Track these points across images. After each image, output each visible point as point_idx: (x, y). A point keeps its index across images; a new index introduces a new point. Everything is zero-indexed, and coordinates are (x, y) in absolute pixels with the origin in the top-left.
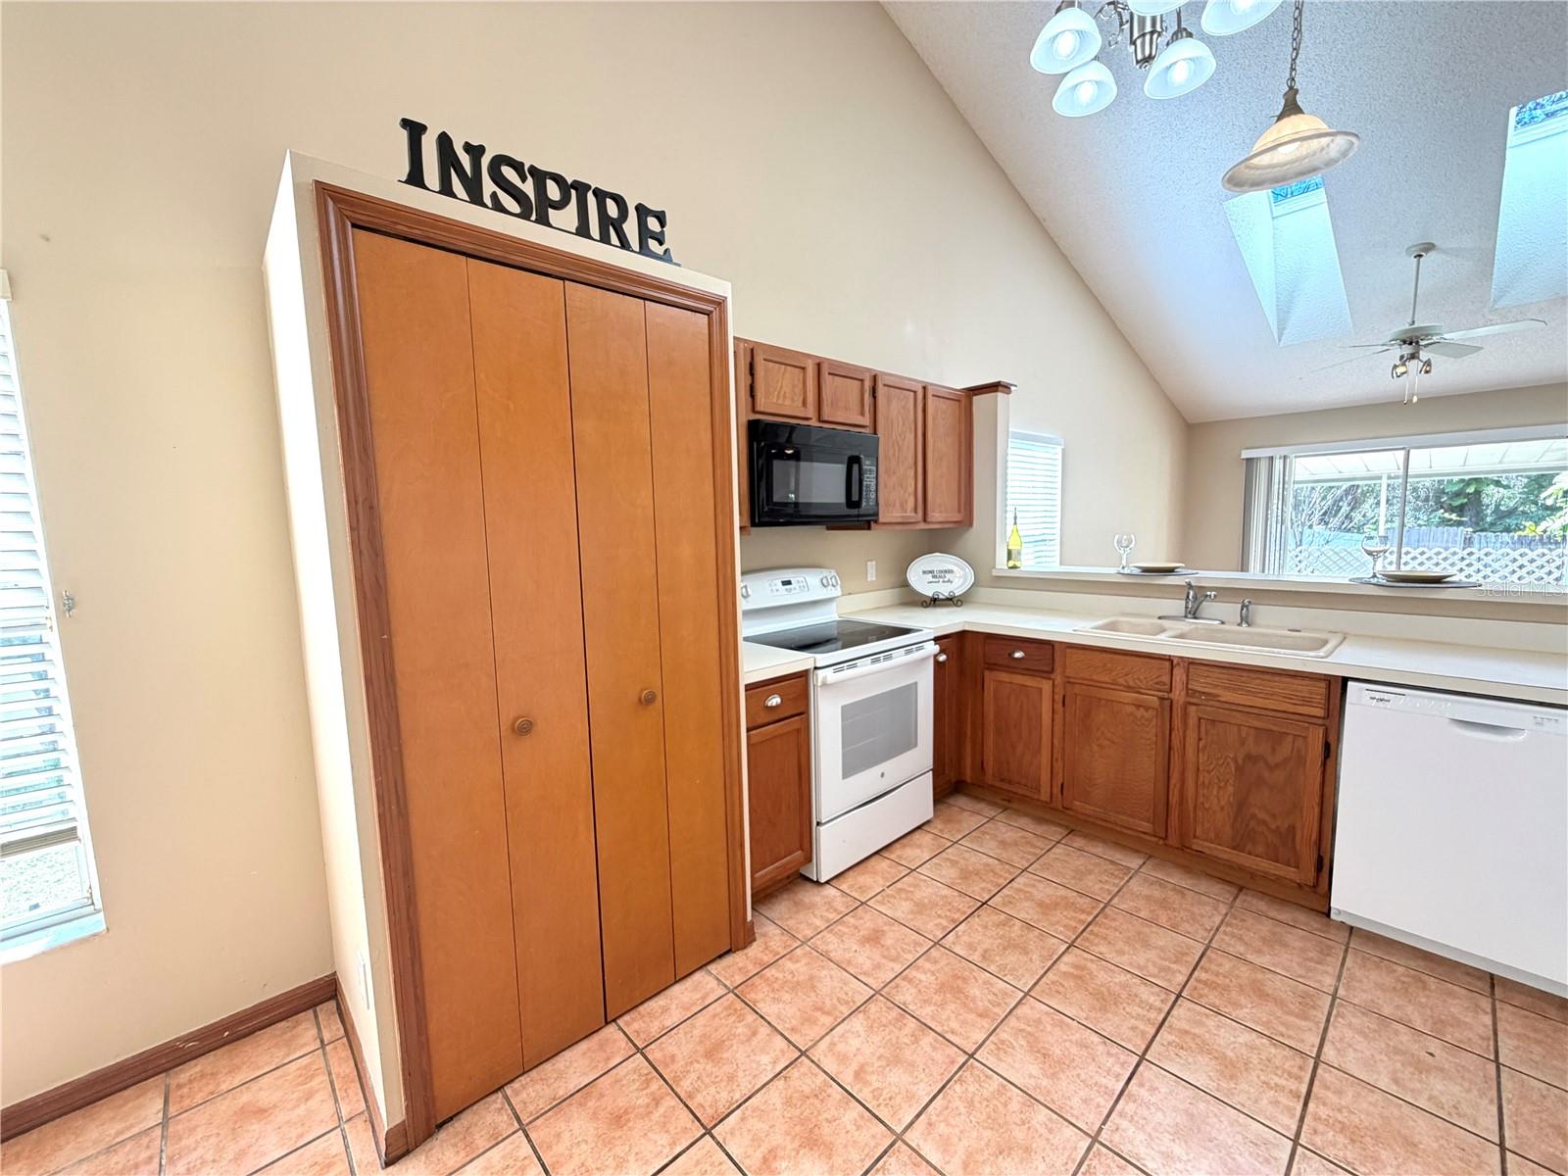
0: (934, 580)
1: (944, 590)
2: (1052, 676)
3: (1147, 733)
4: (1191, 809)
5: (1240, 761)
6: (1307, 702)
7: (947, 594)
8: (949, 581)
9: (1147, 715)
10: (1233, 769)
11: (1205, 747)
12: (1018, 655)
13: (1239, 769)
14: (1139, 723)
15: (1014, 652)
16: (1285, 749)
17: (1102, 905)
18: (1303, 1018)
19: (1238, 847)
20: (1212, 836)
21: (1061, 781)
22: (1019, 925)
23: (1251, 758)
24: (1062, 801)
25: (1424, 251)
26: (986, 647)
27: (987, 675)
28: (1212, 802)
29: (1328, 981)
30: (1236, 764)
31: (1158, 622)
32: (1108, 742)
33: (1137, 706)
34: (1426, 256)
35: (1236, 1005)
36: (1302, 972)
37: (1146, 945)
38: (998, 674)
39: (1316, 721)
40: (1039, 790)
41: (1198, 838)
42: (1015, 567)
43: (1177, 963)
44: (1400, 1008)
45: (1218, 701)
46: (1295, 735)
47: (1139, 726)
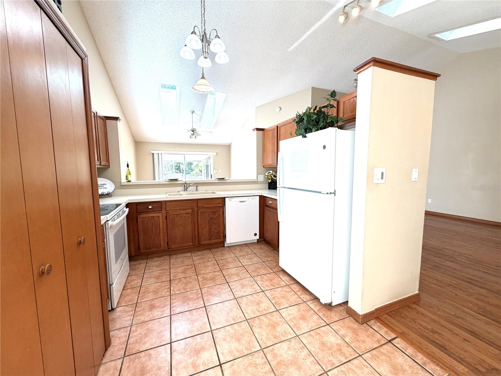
2: (161, 211)
3: (189, 220)
4: (200, 235)
5: (209, 220)
6: (219, 204)
7: (107, 193)
8: (105, 188)
9: (189, 215)
11: (202, 219)
12: (150, 207)
15: (148, 207)
16: (217, 215)
17: (193, 265)
18: (237, 262)
19: (210, 240)
20: (205, 239)
21: (167, 241)
22: (183, 279)
23: (211, 219)
24: (168, 247)
25: (193, 112)
26: (137, 207)
27: (138, 216)
28: (204, 231)
29: (234, 255)
30: (208, 221)
31: (178, 193)
32: (180, 226)
33: (186, 214)
34: (194, 114)
35: (228, 266)
36: (230, 256)
37: (208, 266)
38: (143, 215)
39: (221, 207)
40: (161, 247)
41: (202, 241)
42: (129, 181)
43: (215, 266)
44: (242, 253)
45: (204, 208)
46: (218, 211)
47: (187, 219)
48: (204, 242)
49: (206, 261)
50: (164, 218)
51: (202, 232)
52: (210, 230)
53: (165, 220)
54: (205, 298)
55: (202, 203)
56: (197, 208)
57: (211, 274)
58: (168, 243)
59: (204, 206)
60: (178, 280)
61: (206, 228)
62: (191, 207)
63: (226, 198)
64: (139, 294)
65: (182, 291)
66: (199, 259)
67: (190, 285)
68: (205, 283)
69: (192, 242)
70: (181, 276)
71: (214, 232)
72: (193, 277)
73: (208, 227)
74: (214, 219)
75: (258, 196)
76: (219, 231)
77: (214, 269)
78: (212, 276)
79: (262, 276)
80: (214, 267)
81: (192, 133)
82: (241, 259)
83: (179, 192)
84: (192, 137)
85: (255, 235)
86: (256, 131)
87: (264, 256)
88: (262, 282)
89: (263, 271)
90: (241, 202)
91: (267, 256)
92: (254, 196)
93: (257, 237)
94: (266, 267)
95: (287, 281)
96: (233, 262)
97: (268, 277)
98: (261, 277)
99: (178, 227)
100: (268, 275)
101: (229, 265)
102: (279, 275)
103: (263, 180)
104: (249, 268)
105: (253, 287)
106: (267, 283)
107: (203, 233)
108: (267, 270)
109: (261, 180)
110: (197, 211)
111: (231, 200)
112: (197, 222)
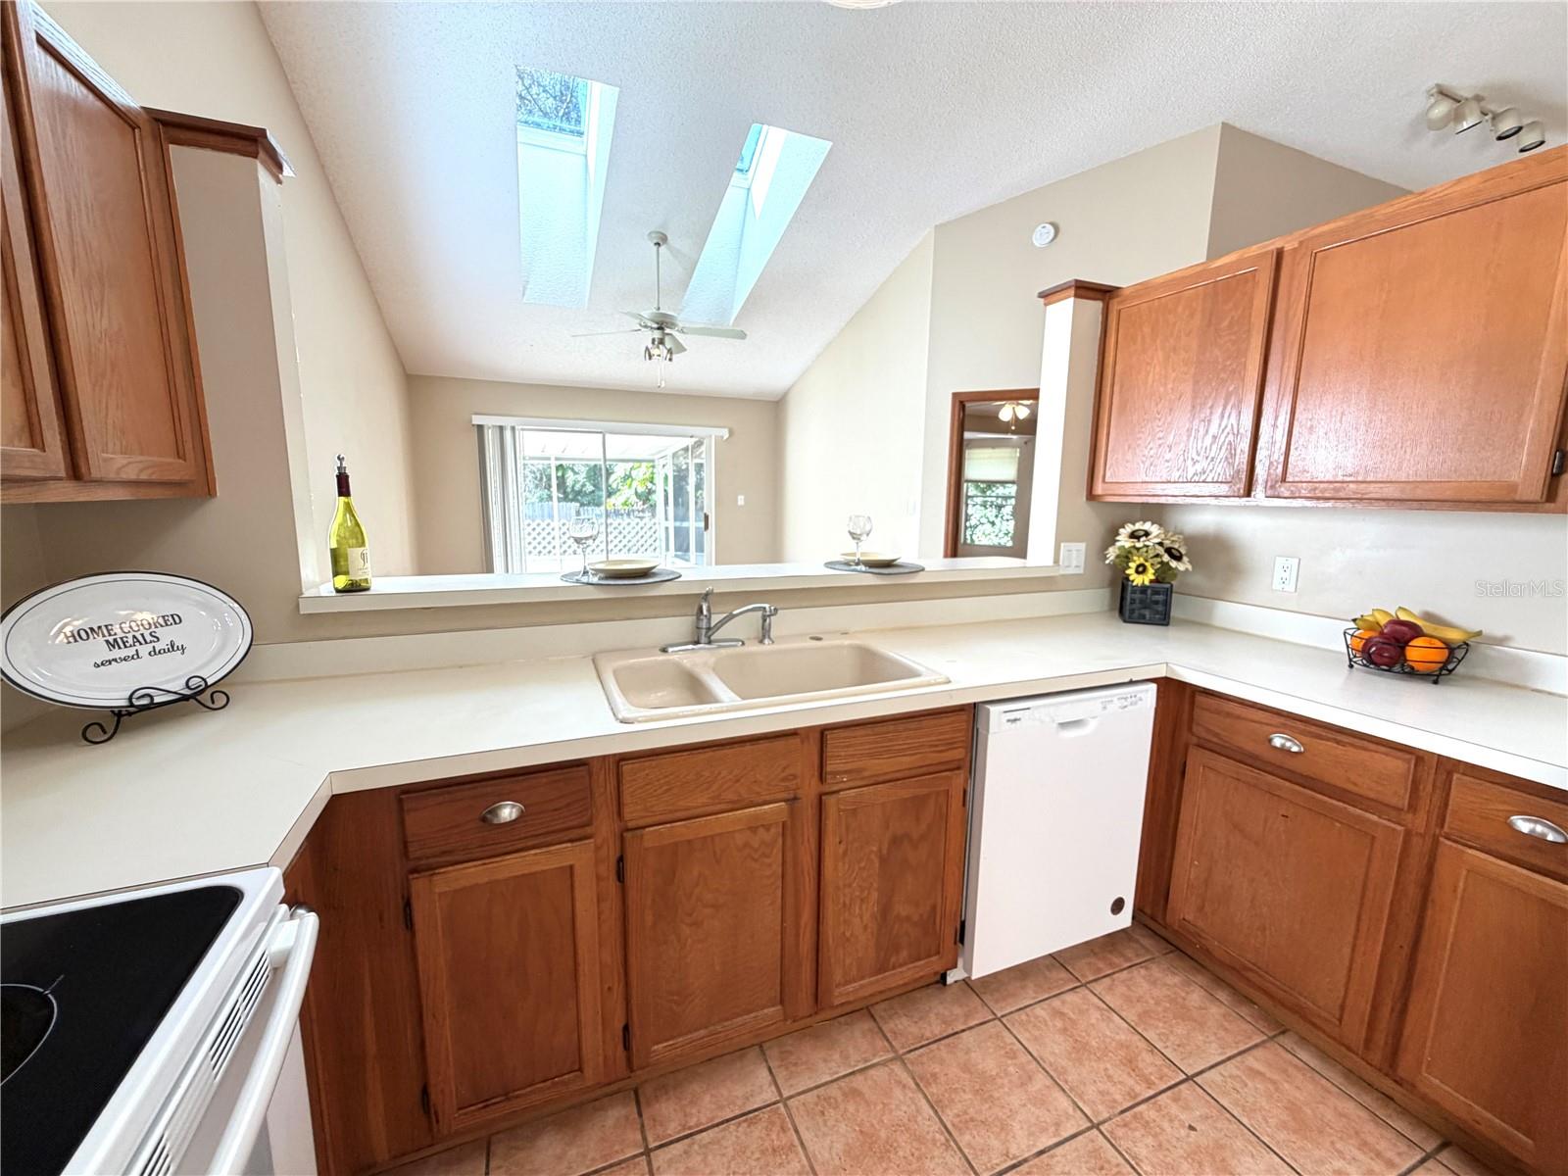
0: (117, 653)
1: (167, 676)
2: (589, 830)
3: (770, 865)
4: (830, 948)
5: (885, 852)
7: (178, 686)
8: (172, 647)
9: (767, 836)
10: (877, 865)
11: (845, 853)
12: (508, 812)
13: (883, 861)
14: (756, 856)
15: (494, 812)
16: (929, 817)
19: (882, 968)
20: (854, 972)
21: (623, 1023)
23: (896, 841)
24: (630, 1062)
25: (661, 241)
26: (409, 819)
27: (419, 885)
28: (855, 924)
30: (880, 858)
31: (662, 657)
32: (708, 911)
33: (753, 829)
34: (663, 249)
38: (454, 872)
39: (957, 765)
40: (580, 1070)
41: (838, 986)
42: (354, 588)
45: (863, 778)
46: (938, 793)
47: (756, 860)
48: (850, 988)
50: (608, 870)
52: (885, 910)
53: (612, 884)
55: (851, 751)
56: (822, 778)
58: (626, 1028)
59: (864, 770)
61: (862, 900)
62: (784, 780)
63: (994, 709)
69: (782, 1002)
71: (908, 919)
73: (875, 895)
74: (911, 840)
75: (1154, 687)
76: (934, 908)
81: (657, 334)
83: (664, 650)
84: (655, 352)
85: (1118, 906)
86: (1072, 299)
90: (1064, 725)
92: (1131, 683)
93: (1125, 919)
99: (698, 924)
103: (1081, 571)
107: (848, 934)
109: (1071, 571)
110: (816, 801)
111: (1015, 720)
112: (813, 873)
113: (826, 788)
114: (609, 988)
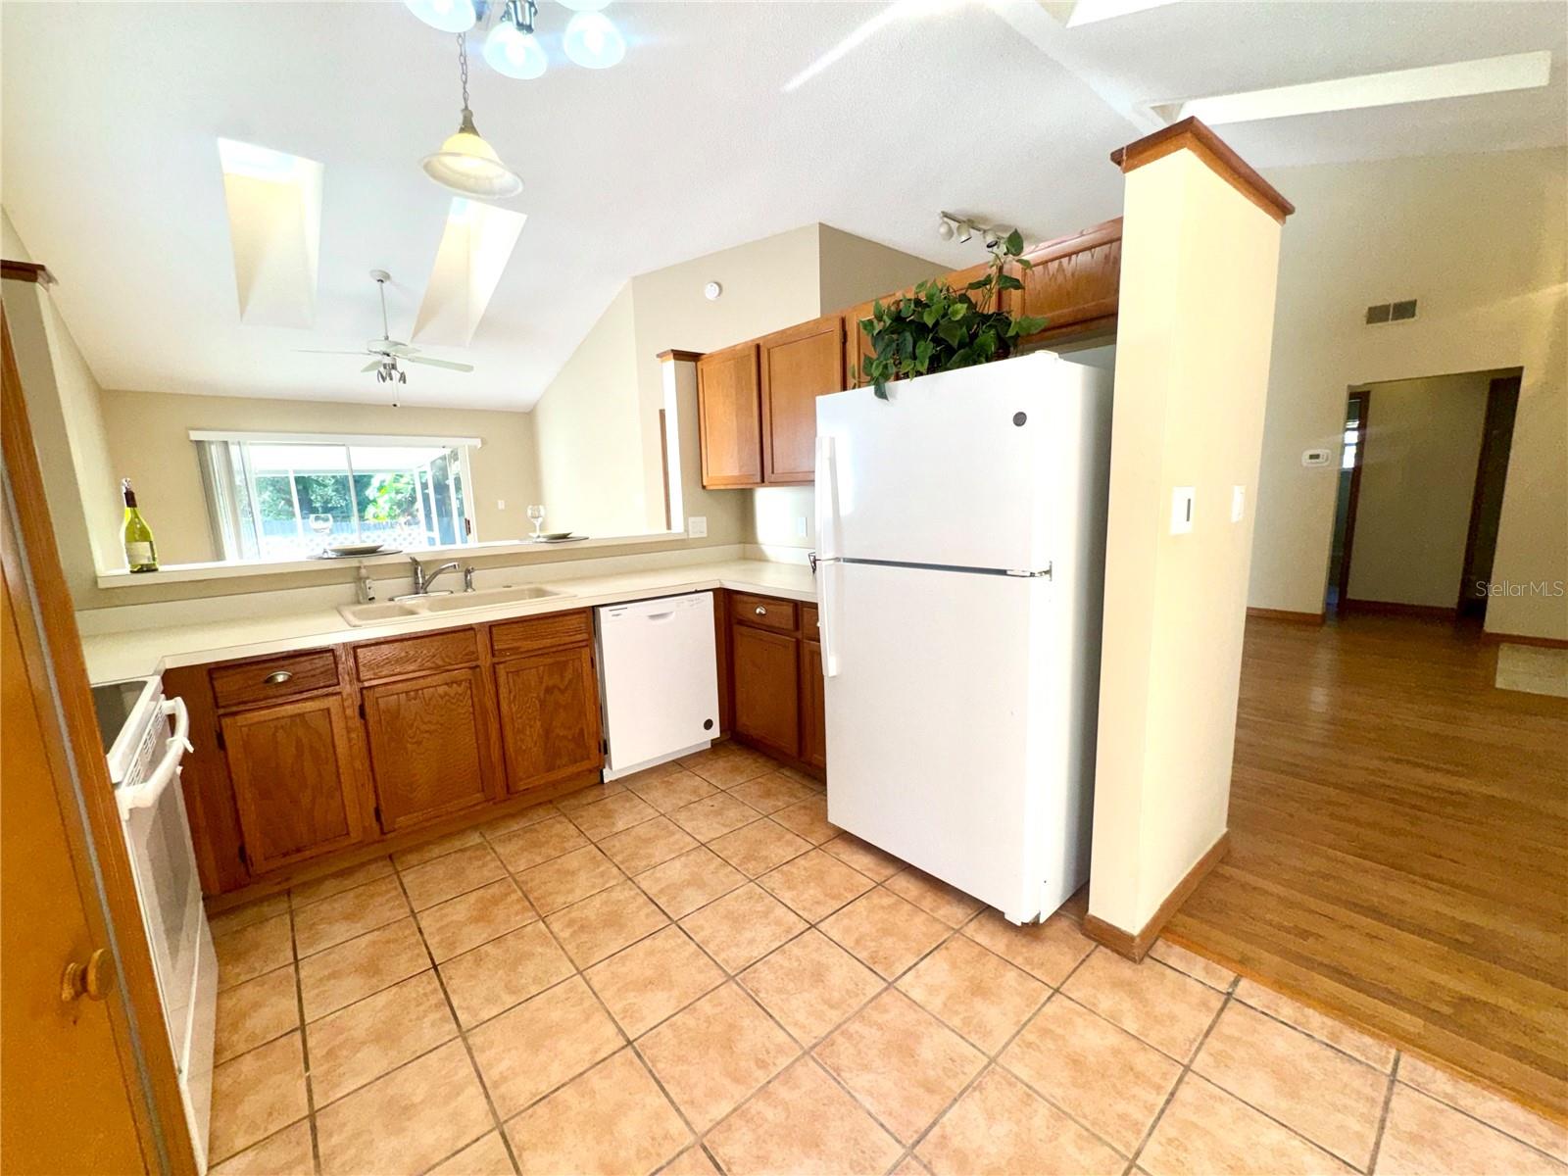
2: (337, 689)
3: (464, 707)
4: (512, 757)
5: (542, 697)
6: (578, 631)
9: (459, 690)
10: (538, 706)
11: (515, 697)
12: (280, 678)
13: (543, 703)
14: (454, 701)
15: (272, 678)
16: (568, 675)
17: (510, 879)
18: (673, 834)
19: (550, 769)
20: (532, 770)
21: (375, 805)
22: (488, 948)
23: (549, 690)
24: (382, 829)
25: (384, 278)
26: (215, 683)
27: (226, 722)
28: (527, 742)
29: (651, 811)
30: (540, 701)
32: (427, 735)
33: (449, 685)
35: (650, 856)
36: (638, 817)
37: (573, 873)
38: (249, 715)
39: (584, 644)
40: (348, 834)
41: (521, 780)
42: (149, 569)
43: (598, 867)
44: (680, 798)
45: (517, 654)
46: (573, 660)
47: (454, 704)
48: (530, 779)
49: (554, 854)
50: (354, 712)
51: (519, 743)
52: (547, 732)
53: (357, 722)
54: (616, 1008)
55: (510, 637)
56: (493, 655)
57: (597, 902)
58: (377, 811)
59: (519, 648)
60: (469, 957)
61: (531, 727)
62: (467, 655)
63: (602, 610)
64: (307, 1068)
65: (509, 1000)
66: (523, 849)
67: (529, 969)
68: (589, 945)
69: (483, 791)
70: (475, 935)
71: (565, 737)
72: (530, 928)
73: (538, 723)
74: (559, 689)
75: (711, 593)
76: (582, 730)
77: (600, 881)
78: (605, 909)
79: (785, 868)
80: (598, 871)
82: (682, 817)
84: (388, 376)
85: (708, 725)
86: (673, 360)
87: (760, 796)
88: (795, 893)
89: (779, 852)
90: (653, 617)
91: (768, 794)
92: (697, 592)
93: (715, 732)
94: (783, 837)
95: (869, 870)
96: (657, 837)
97: (805, 869)
98: (783, 873)
99: (419, 743)
100: (801, 862)
101: (650, 851)
102: (838, 854)
103: (707, 535)
104: (725, 849)
105: (772, 916)
106: (812, 892)
107: (524, 748)
108: (789, 843)
109: (698, 535)
110: (492, 669)
111: (618, 615)
112: (496, 712)
113: (496, 660)
114: (362, 785)
